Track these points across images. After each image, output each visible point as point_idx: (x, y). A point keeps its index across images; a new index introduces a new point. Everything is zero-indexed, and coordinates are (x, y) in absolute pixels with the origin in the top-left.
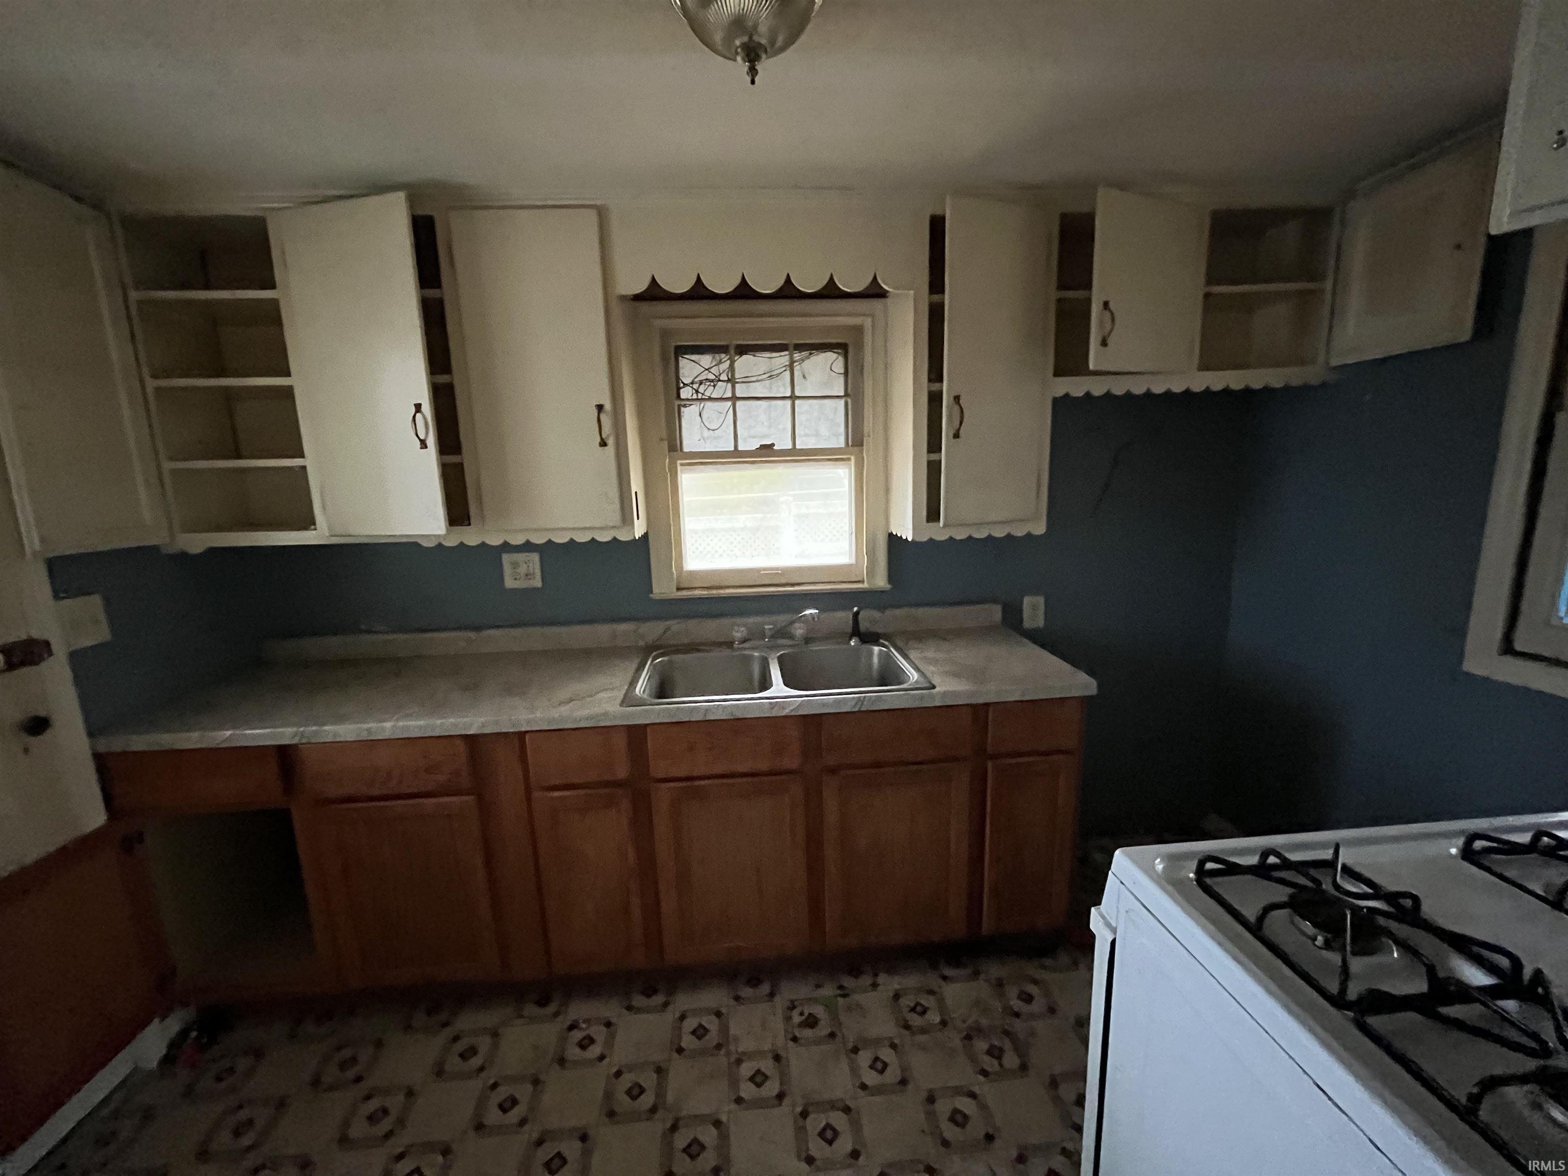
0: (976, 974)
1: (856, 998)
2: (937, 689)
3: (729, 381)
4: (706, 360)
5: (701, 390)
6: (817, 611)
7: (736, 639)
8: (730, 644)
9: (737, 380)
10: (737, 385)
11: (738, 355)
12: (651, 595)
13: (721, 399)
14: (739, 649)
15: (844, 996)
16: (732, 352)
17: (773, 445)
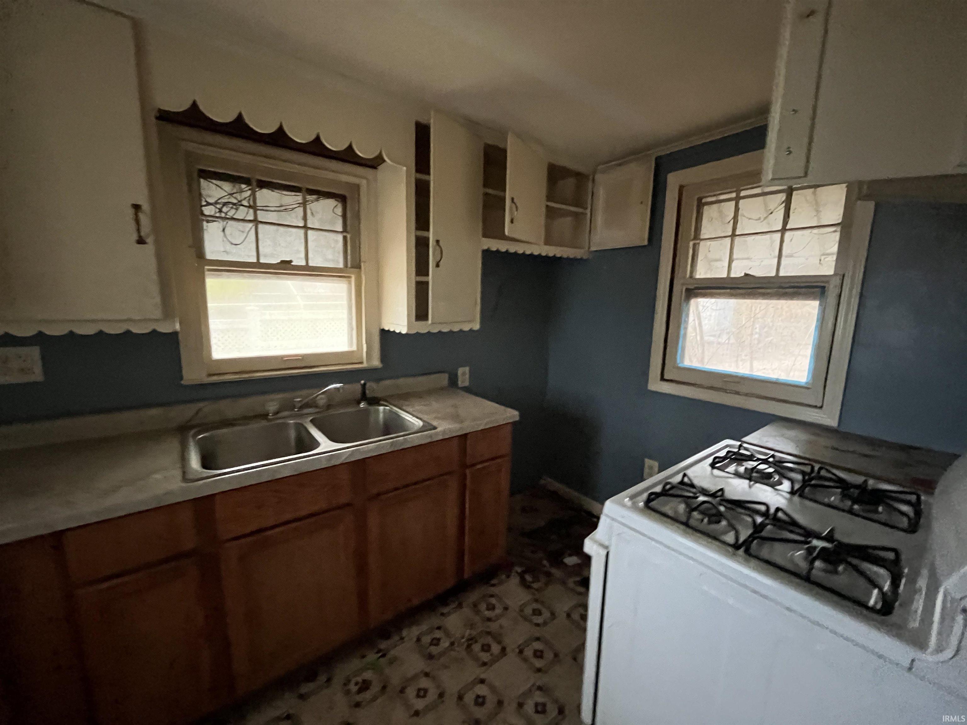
0: (460, 606)
1: (393, 653)
2: (439, 429)
3: (250, 207)
4: (227, 187)
5: (225, 209)
6: (343, 384)
7: (270, 412)
8: (264, 416)
9: (258, 208)
10: (258, 212)
11: (258, 188)
12: (182, 382)
13: (243, 220)
14: (274, 419)
15: (383, 656)
16: (254, 184)
17: (291, 261)
